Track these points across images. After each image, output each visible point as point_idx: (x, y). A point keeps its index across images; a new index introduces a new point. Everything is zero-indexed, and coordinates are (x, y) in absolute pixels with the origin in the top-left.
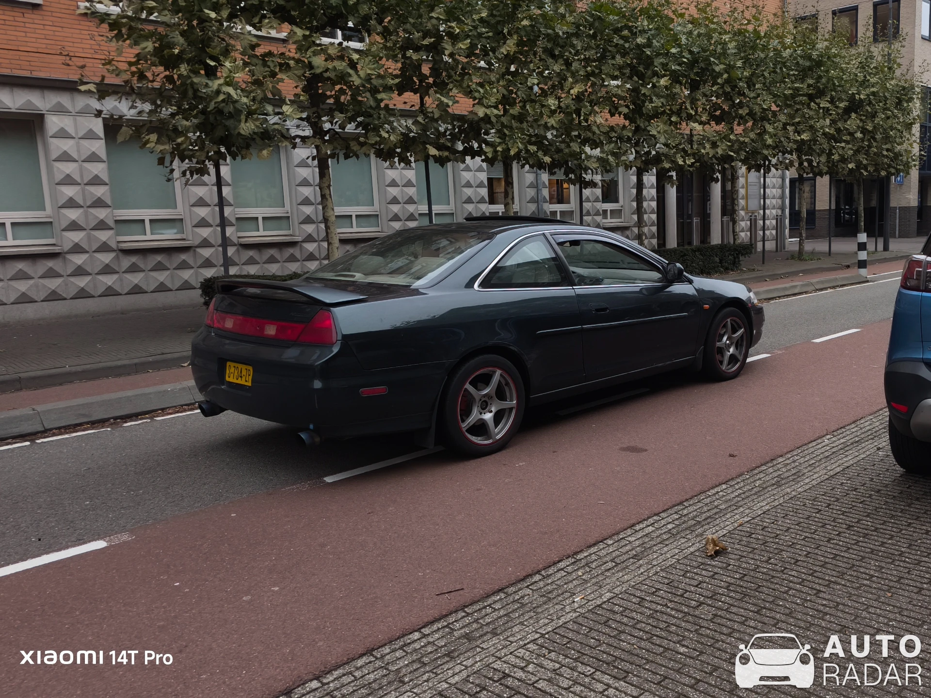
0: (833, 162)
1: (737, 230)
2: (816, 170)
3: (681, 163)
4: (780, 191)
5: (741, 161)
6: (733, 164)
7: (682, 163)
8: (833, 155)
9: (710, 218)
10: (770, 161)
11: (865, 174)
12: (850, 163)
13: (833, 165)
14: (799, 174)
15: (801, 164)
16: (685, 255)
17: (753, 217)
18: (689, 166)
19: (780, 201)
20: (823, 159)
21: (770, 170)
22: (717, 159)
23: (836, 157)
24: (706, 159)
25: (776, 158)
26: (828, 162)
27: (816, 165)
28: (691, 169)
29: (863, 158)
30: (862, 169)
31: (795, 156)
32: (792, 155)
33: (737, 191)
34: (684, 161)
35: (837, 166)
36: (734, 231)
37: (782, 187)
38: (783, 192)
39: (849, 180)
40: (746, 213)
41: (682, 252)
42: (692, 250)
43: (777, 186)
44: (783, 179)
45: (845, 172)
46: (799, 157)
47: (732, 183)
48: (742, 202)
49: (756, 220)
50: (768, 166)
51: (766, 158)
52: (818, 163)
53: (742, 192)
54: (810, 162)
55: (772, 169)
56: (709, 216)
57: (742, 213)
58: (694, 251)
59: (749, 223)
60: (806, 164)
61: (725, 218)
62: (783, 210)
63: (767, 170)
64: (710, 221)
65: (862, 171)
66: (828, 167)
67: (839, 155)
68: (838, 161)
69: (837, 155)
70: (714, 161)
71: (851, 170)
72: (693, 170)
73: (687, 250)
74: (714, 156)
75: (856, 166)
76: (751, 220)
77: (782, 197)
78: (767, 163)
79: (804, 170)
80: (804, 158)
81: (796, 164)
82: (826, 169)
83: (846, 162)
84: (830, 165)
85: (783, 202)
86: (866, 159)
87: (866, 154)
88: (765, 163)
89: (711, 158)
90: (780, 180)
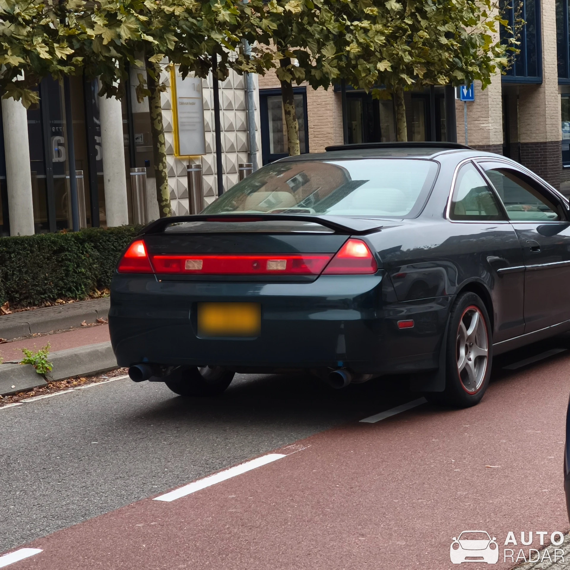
0: (348, 57)
1: (167, 195)
2: (317, 74)
3: (44, 55)
4: (241, 116)
5: (168, 53)
6: (152, 60)
7: (47, 56)
8: (348, 44)
9: (102, 170)
10: (225, 56)
11: (410, 81)
12: (381, 60)
13: (349, 64)
14: (283, 83)
15: (285, 62)
16: (62, 249)
17: (193, 170)
18: (61, 62)
19: (243, 137)
20: (329, 52)
21: (226, 74)
22: (117, 48)
23: (353, 49)
24: (95, 47)
25: (237, 49)
26: (339, 58)
27: (314, 64)
28: (66, 69)
29: (405, 51)
30: (403, 72)
31: (273, 47)
32: (268, 43)
33: (160, 115)
34: (51, 52)
35: (355, 67)
36: (160, 199)
37: (247, 108)
38: (249, 118)
39: (377, 93)
40: (178, 161)
41: (54, 242)
42: (77, 238)
43: (236, 106)
44: (247, 91)
45: (372, 79)
46: (282, 49)
47: (151, 99)
48: (169, 139)
49: (199, 175)
50: (222, 64)
51: (217, 49)
52: (319, 61)
53: (167, 117)
54: (303, 58)
55: (231, 70)
56: (100, 166)
57: (170, 160)
58: (80, 241)
59: (184, 181)
60: (295, 62)
61: (137, 172)
62: (251, 155)
63: (220, 74)
64: (102, 177)
65: (404, 76)
66: (340, 68)
67: (359, 44)
68: (358, 57)
69: (354, 45)
70: (114, 52)
71: (383, 75)
72: (70, 71)
73: (66, 239)
74: (112, 43)
75: (392, 67)
76: (189, 175)
77: (248, 128)
78: (219, 59)
79: (292, 73)
80: (292, 49)
81: (277, 62)
82: (336, 71)
83: (372, 59)
84: (343, 64)
85: (250, 139)
86: (410, 54)
87: (408, 43)
88: (214, 59)
89: (107, 47)
90: (241, 94)
